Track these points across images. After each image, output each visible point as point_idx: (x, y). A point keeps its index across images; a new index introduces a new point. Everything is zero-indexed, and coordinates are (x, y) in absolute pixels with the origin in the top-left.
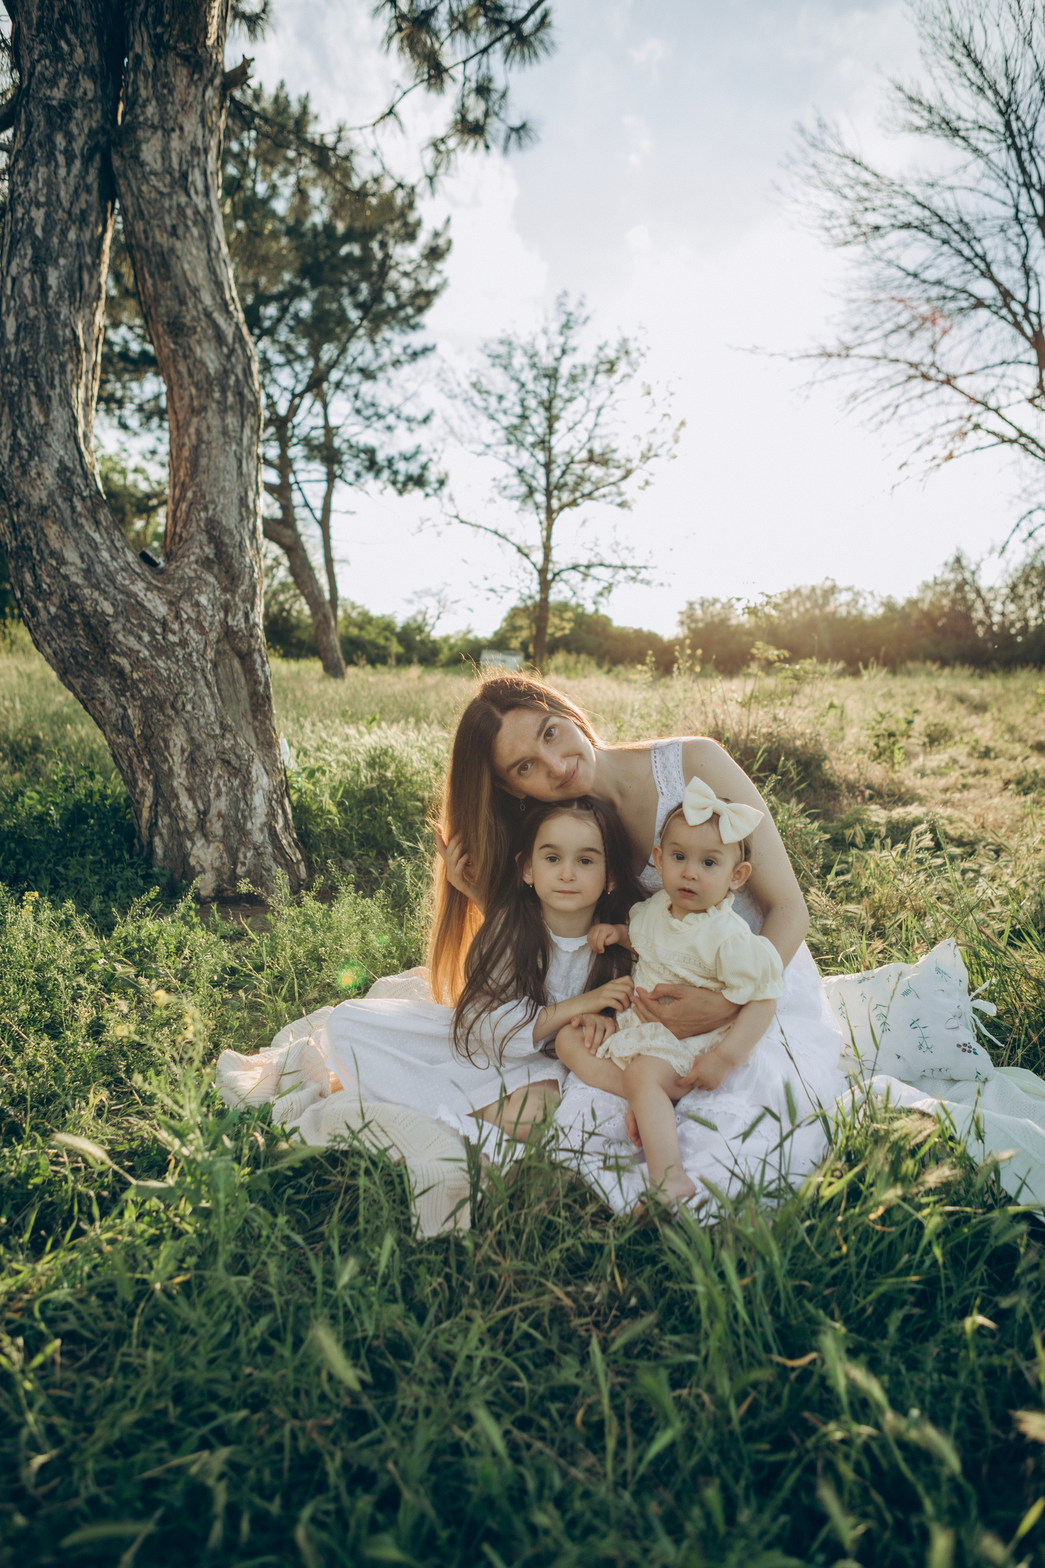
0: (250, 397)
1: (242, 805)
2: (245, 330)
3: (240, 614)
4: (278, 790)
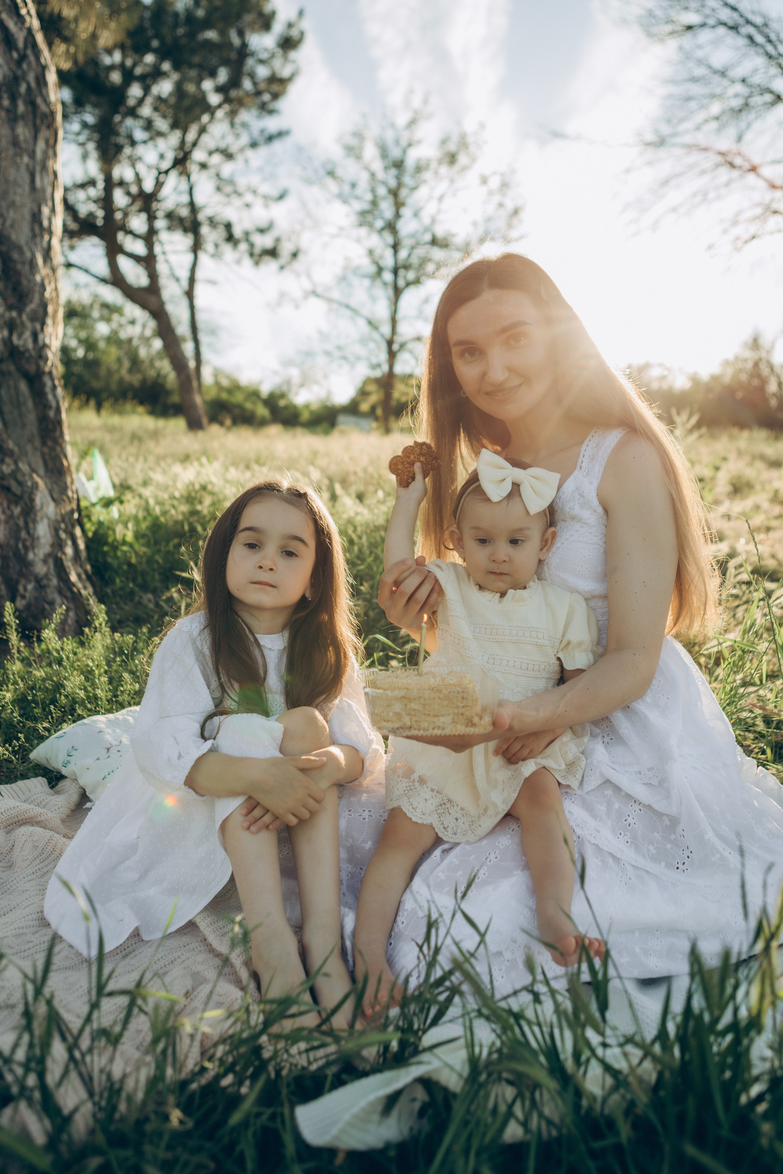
0: (43, 108)
1: (23, 534)
2: (40, 38)
3: (27, 334)
4: (67, 519)
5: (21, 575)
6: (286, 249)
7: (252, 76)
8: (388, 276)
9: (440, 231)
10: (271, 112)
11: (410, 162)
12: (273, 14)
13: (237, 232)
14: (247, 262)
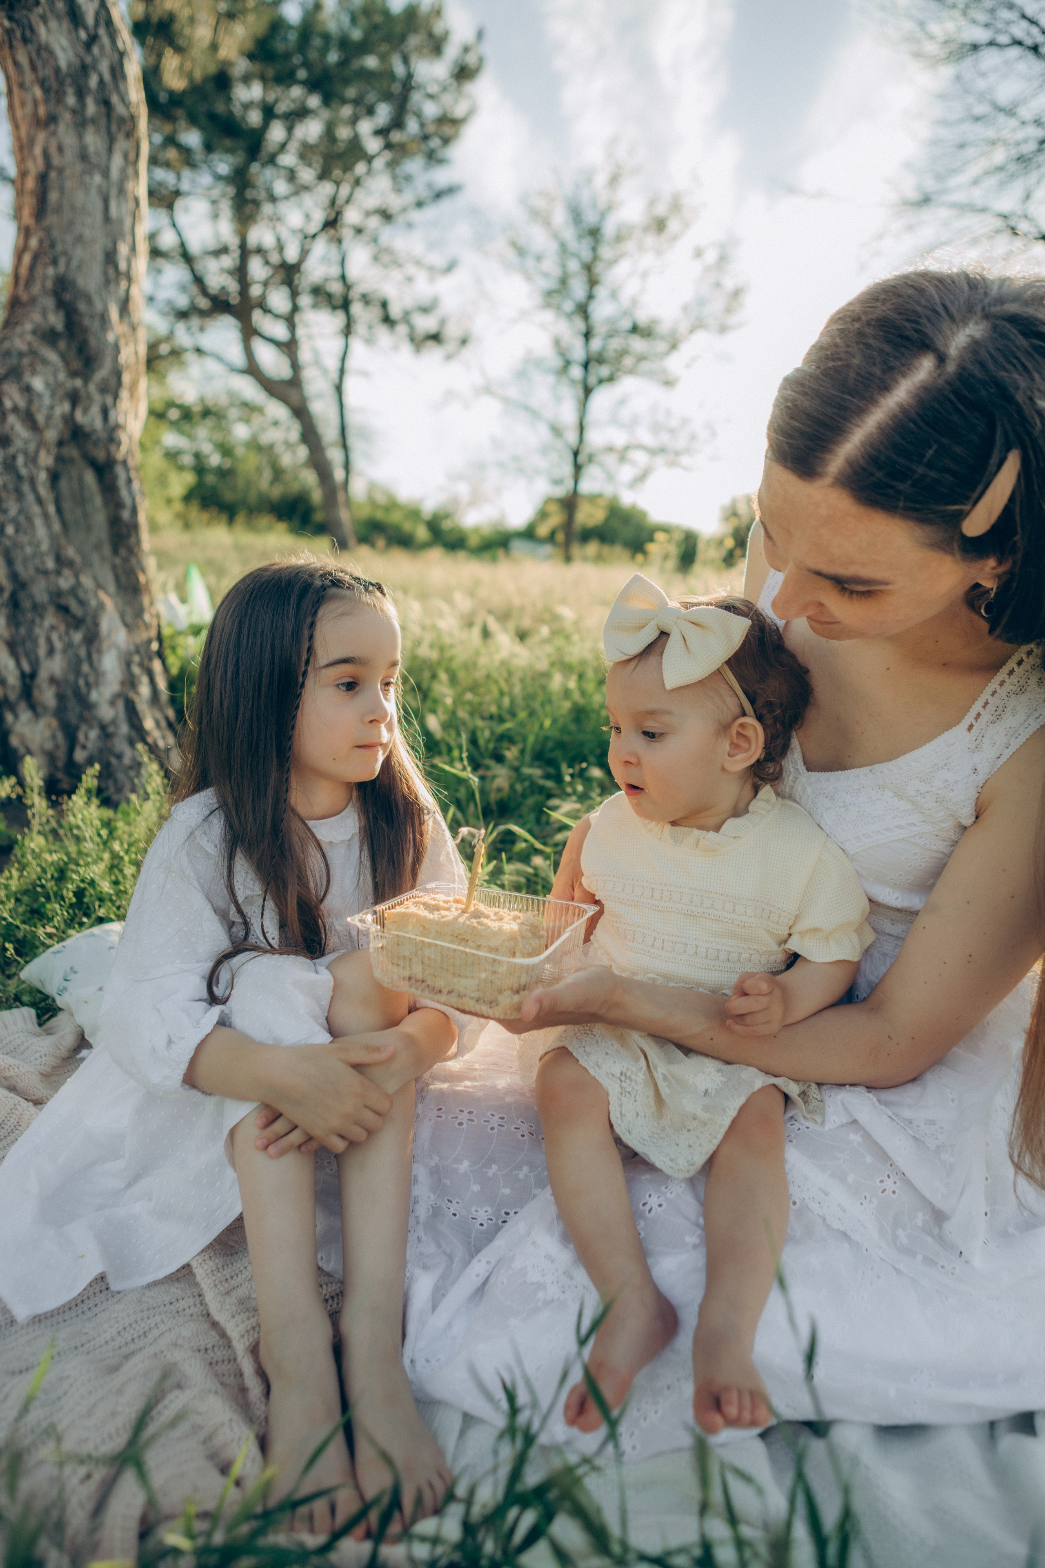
4: (142, 650)
5: (82, 718)
6: (452, 331)
7: (418, 115)
8: (576, 372)
9: (642, 317)
10: (441, 161)
11: (609, 229)
12: (447, 34)
13: (395, 311)
14: (406, 348)
